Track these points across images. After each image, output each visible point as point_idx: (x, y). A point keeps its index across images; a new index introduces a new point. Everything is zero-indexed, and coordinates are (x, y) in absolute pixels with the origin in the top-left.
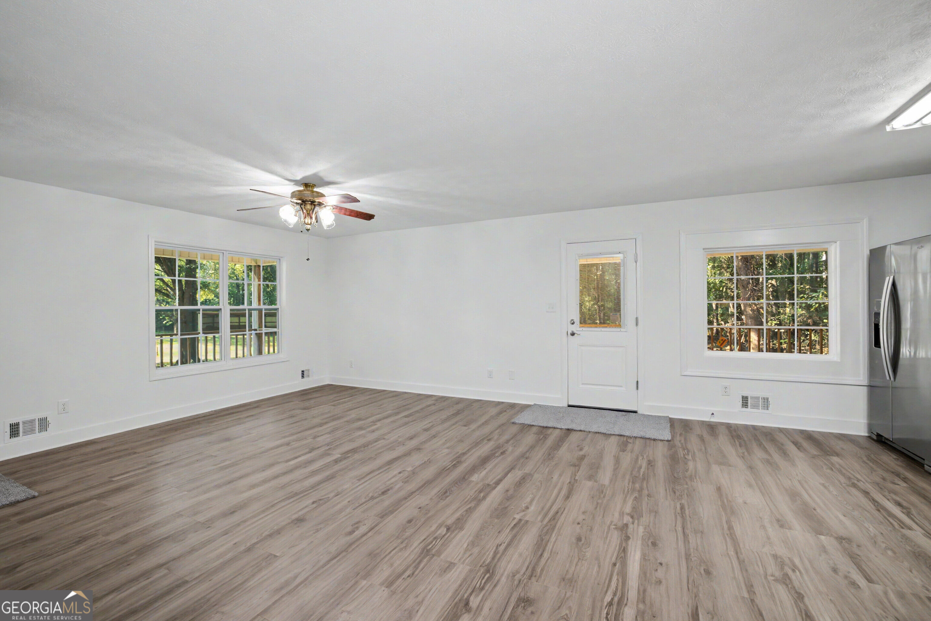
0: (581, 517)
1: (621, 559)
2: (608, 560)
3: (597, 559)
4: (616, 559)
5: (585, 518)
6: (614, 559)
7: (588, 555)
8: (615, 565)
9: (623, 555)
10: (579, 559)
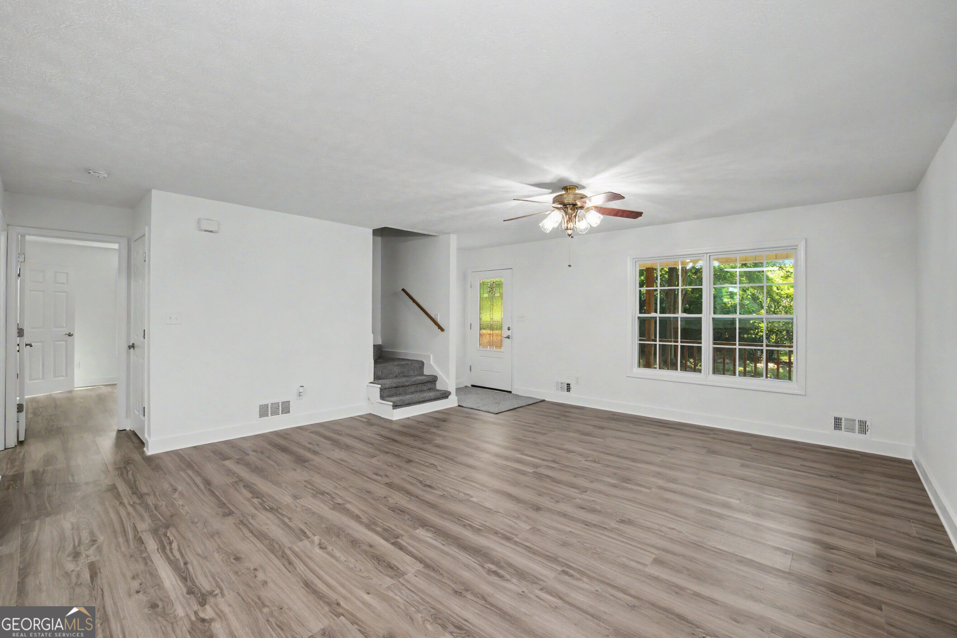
0: (261, 576)
1: (183, 571)
2: (195, 563)
3: (205, 558)
4: (188, 569)
5: (256, 578)
6: (190, 567)
7: (216, 555)
8: (185, 564)
9: (184, 575)
10: (220, 548)
